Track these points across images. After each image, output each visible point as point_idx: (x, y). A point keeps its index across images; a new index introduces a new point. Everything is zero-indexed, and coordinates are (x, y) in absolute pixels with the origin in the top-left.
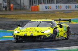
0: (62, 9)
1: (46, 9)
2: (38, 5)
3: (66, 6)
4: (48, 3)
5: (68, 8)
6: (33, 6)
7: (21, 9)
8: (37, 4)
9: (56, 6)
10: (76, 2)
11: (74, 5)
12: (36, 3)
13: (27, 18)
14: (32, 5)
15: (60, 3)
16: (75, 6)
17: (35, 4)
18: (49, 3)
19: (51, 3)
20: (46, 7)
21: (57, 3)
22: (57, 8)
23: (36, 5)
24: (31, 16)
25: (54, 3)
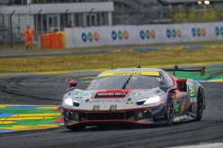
0: (128, 42)
1: (85, 40)
2: (62, 29)
3: (142, 32)
4: (88, 25)
5: (146, 38)
6: (48, 34)
7: (11, 44)
8: (59, 28)
9: (113, 33)
10: (169, 20)
11: (165, 27)
12: (56, 26)
13: (29, 69)
14: (45, 30)
15: (125, 24)
16: (168, 31)
17: (52, 28)
18: (93, 25)
19: (99, 24)
20: (83, 35)
21: (114, 24)
22: (114, 38)
23: (56, 30)
24: (42, 63)
25: (105, 23)
